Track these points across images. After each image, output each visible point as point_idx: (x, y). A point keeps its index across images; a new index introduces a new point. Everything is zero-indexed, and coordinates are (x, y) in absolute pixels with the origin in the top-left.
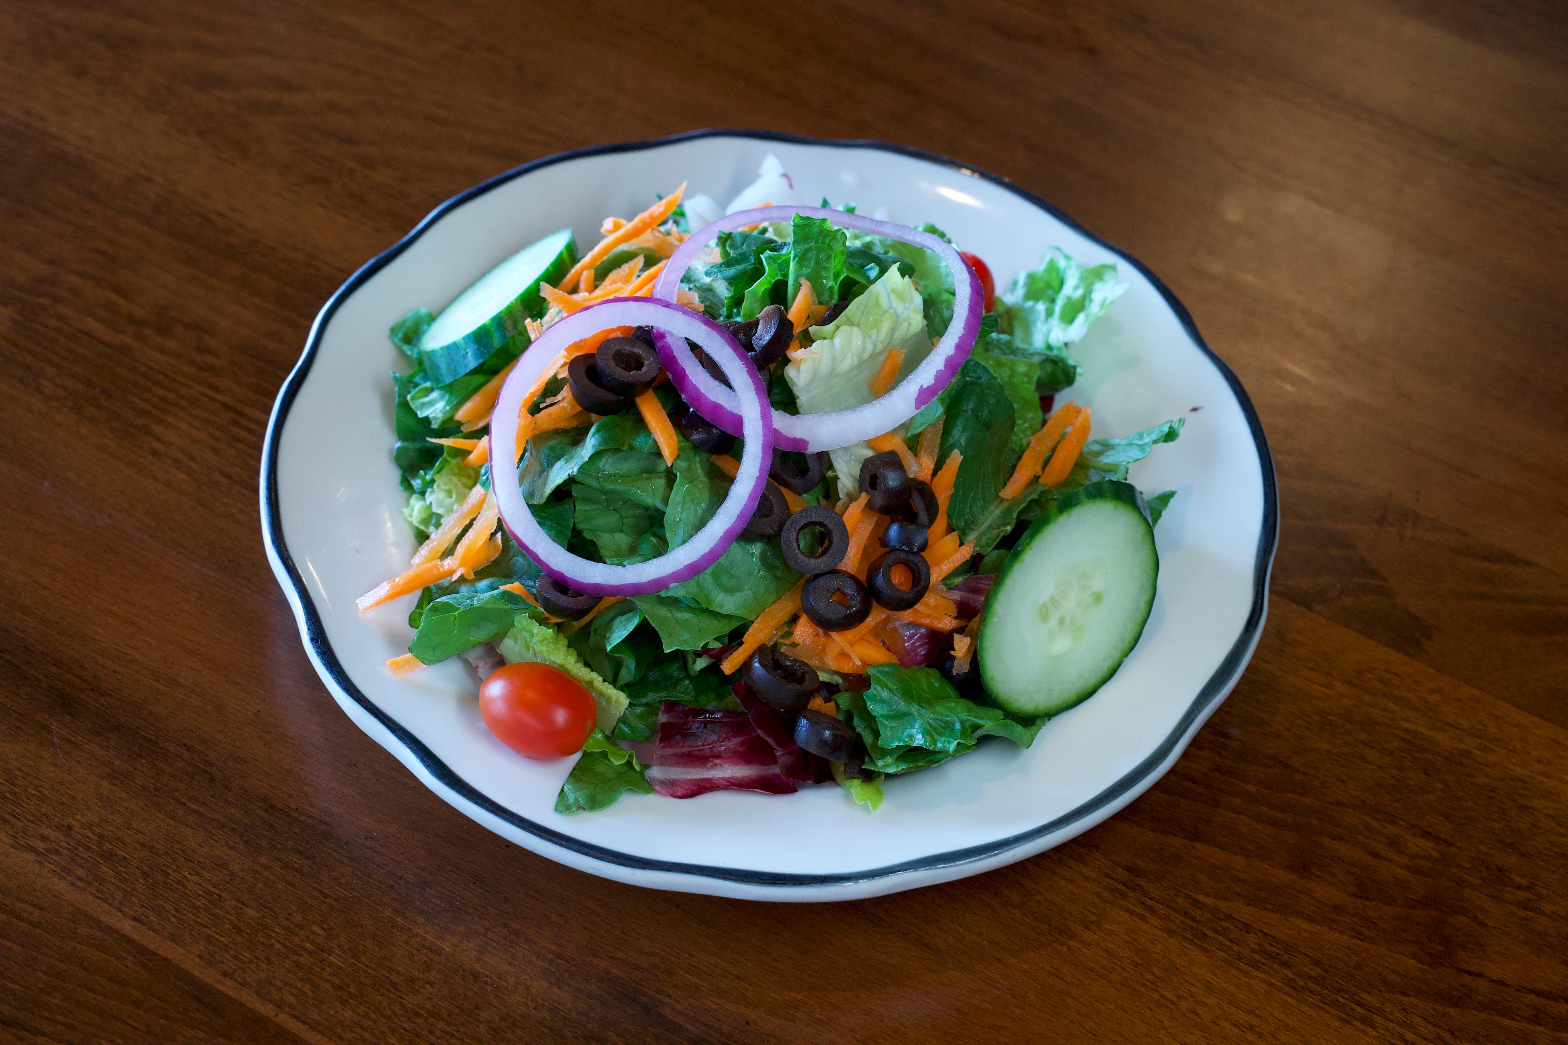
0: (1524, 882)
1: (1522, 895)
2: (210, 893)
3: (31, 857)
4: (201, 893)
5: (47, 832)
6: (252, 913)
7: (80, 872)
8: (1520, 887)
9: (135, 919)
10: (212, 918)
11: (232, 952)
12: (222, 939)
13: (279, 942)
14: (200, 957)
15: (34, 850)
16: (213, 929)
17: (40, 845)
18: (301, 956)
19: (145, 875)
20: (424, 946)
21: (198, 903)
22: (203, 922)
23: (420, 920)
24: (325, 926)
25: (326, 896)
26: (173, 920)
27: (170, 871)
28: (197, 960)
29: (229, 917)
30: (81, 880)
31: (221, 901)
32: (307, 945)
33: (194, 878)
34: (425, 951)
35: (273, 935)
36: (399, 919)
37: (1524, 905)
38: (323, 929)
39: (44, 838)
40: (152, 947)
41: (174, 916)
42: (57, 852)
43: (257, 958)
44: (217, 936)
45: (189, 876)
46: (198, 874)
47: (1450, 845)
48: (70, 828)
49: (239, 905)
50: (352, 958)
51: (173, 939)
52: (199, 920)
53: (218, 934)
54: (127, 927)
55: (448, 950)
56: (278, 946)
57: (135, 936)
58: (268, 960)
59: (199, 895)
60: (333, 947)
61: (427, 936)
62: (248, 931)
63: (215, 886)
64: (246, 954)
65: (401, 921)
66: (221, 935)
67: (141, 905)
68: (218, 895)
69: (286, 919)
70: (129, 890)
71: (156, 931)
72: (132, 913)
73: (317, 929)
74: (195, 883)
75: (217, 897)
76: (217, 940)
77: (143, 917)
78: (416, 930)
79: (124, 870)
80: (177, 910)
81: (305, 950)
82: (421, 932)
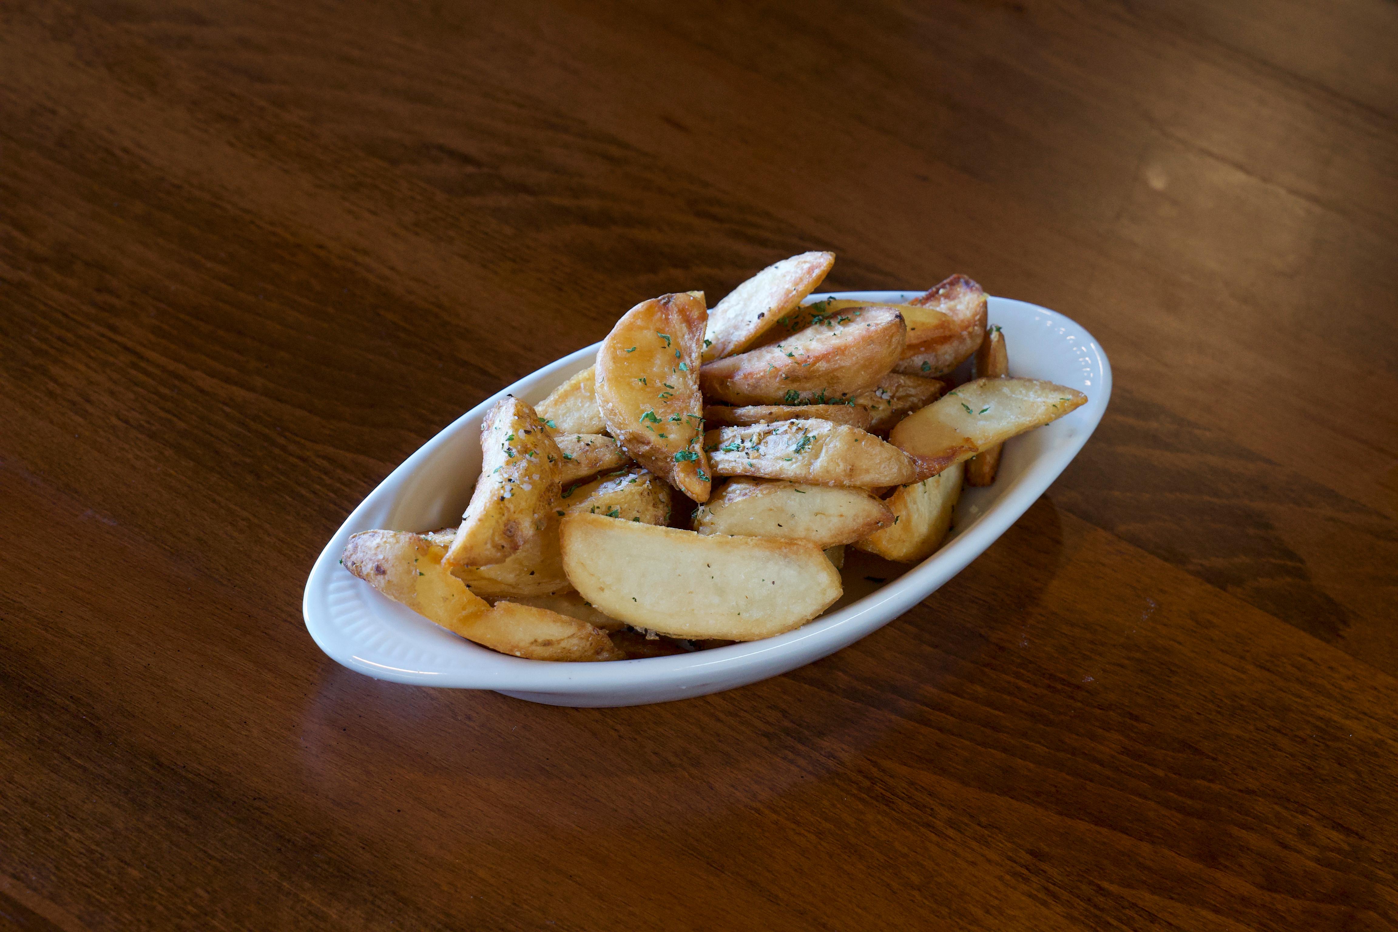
2: (92, 852)
4: (84, 851)
6: (135, 873)
9: (14, 876)
10: (94, 877)
11: (112, 913)
12: (103, 899)
13: (161, 904)
14: (80, 918)
16: (94, 889)
18: (183, 919)
19: (26, 831)
20: (310, 912)
21: (79, 862)
22: (85, 882)
23: (307, 885)
24: (210, 889)
25: (211, 857)
26: (53, 878)
27: (52, 828)
28: (76, 921)
29: (111, 877)
31: (102, 860)
32: (190, 908)
33: (77, 835)
34: (311, 917)
35: (156, 896)
36: (285, 884)
38: (208, 892)
40: (30, 905)
41: (54, 874)
43: (139, 920)
44: (98, 897)
45: (71, 833)
46: (80, 831)
49: (122, 865)
50: (236, 922)
51: (53, 898)
52: (80, 879)
53: (98, 894)
55: (334, 916)
56: (160, 908)
57: (13, 894)
58: (149, 922)
59: (81, 853)
60: (216, 911)
61: (313, 902)
62: (130, 892)
63: (98, 844)
64: (127, 916)
65: (288, 886)
66: (102, 896)
67: (21, 862)
68: (101, 854)
69: (170, 880)
70: (9, 846)
71: (35, 890)
72: (11, 870)
73: (200, 892)
74: (77, 841)
75: (100, 856)
76: (98, 900)
77: (22, 875)
78: (302, 896)
79: (4, 825)
80: (57, 868)
81: (188, 913)
82: (308, 898)
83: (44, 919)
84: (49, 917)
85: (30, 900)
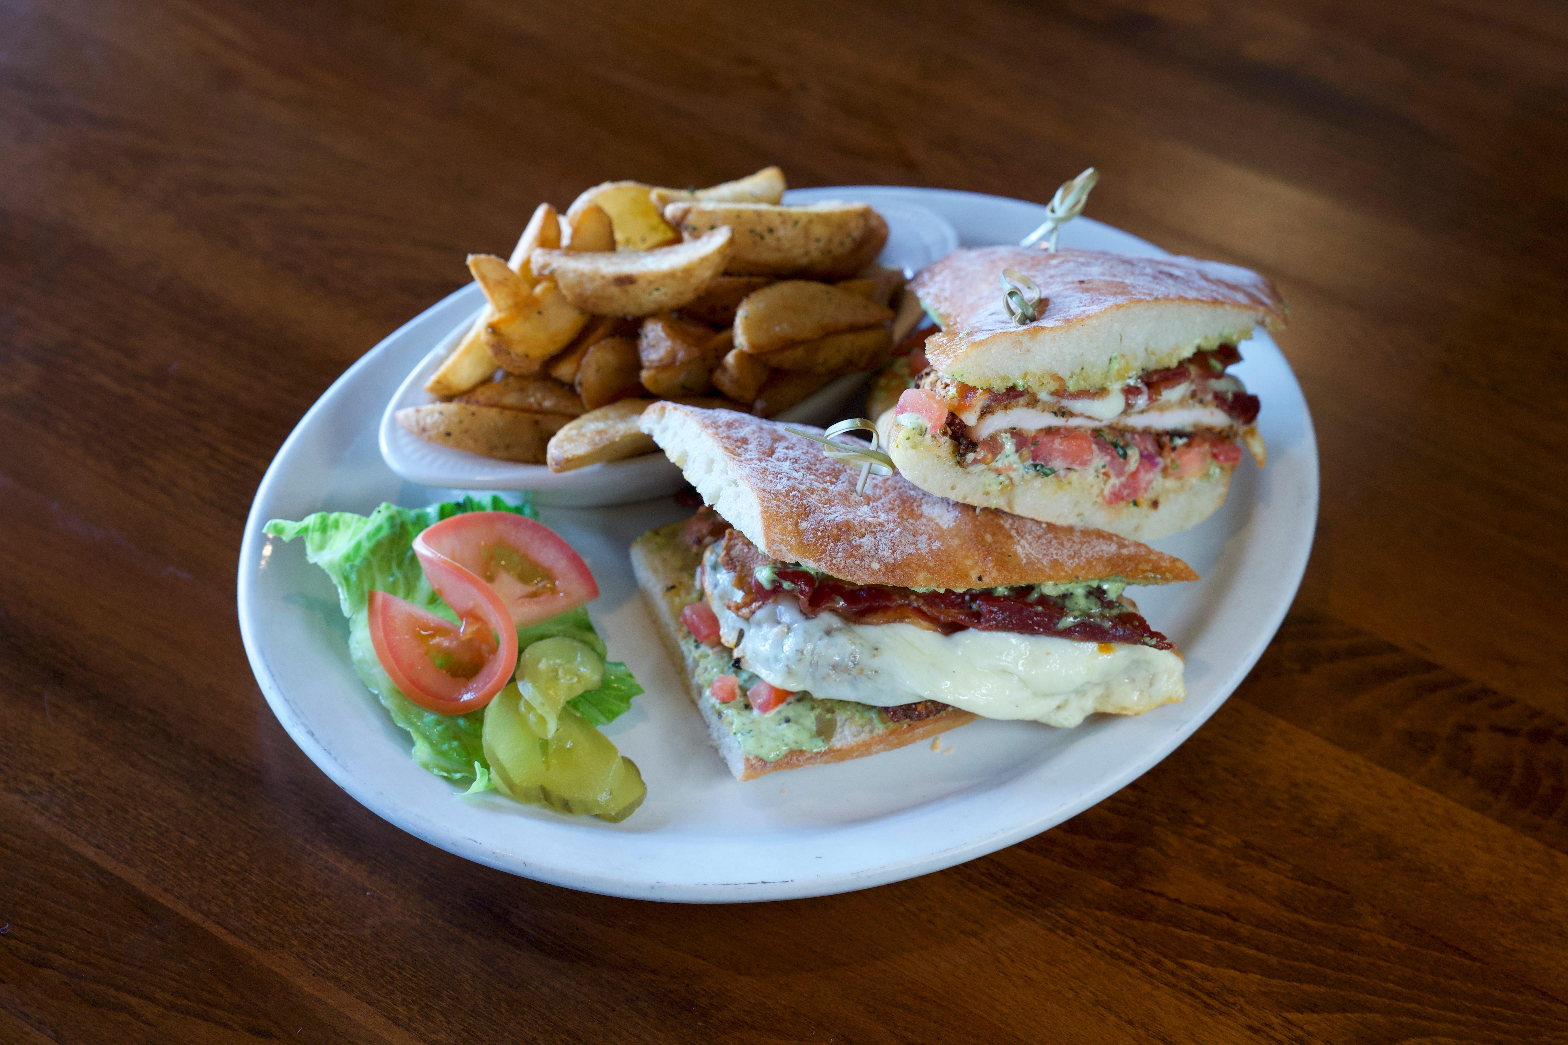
0: (1201, 821)
1: (1199, 831)
2: (159, 826)
3: (18, 798)
4: (152, 826)
5: (33, 777)
6: (192, 842)
7: (58, 810)
8: (1198, 825)
9: (98, 847)
10: (159, 845)
11: (173, 872)
12: (166, 862)
13: (211, 864)
14: (148, 877)
15: (21, 792)
16: (159, 854)
17: (26, 788)
18: (228, 875)
19: (109, 812)
20: (327, 868)
21: (149, 834)
22: (153, 849)
23: (325, 847)
24: (249, 852)
25: (252, 828)
26: (128, 847)
27: (129, 809)
28: (144, 879)
29: (173, 845)
30: (56, 815)
31: (167, 832)
32: (233, 867)
33: (148, 814)
34: (326, 871)
35: (207, 859)
36: (308, 846)
37: (1199, 839)
38: (248, 855)
39: (30, 783)
40: (109, 868)
41: (129, 844)
42: (40, 794)
43: (193, 877)
44: (162, 860)
45: (144, 813)
46: (151, 811)
47: (1145, 791)
48: (51, 775)
49: (182, 835)
50: (269, 877)
51: (127, 862)
52: (149, 847)
53: (163, 858)
54: (90, 853)
55: (344, 870)
56: (210, 867)
57: (97, 860)
58: (200, 878)
59: (151, 828)
60: (254, 868)
61: (329, 860)
62: (187, 856)
63: (164, 820)
64: (184, 874)
65: (310, 848)
66: (166, 860)
67: (103, 835)
68: (165, 827)
69: (219, 846)
70: (94, 823)
71: (113, 856)
72: (96, 842)
73: (242, 854)
74: (148, 818)
75: (165, 829)
76: (162, 863)
77: (104, 845)
78: (321, 855)
79: (92, 808)
80: (131, 839)
81: (231, 870)
82: (325, 857)
83: (120, 878)
84: (123, 877)
85: (109, 864)
